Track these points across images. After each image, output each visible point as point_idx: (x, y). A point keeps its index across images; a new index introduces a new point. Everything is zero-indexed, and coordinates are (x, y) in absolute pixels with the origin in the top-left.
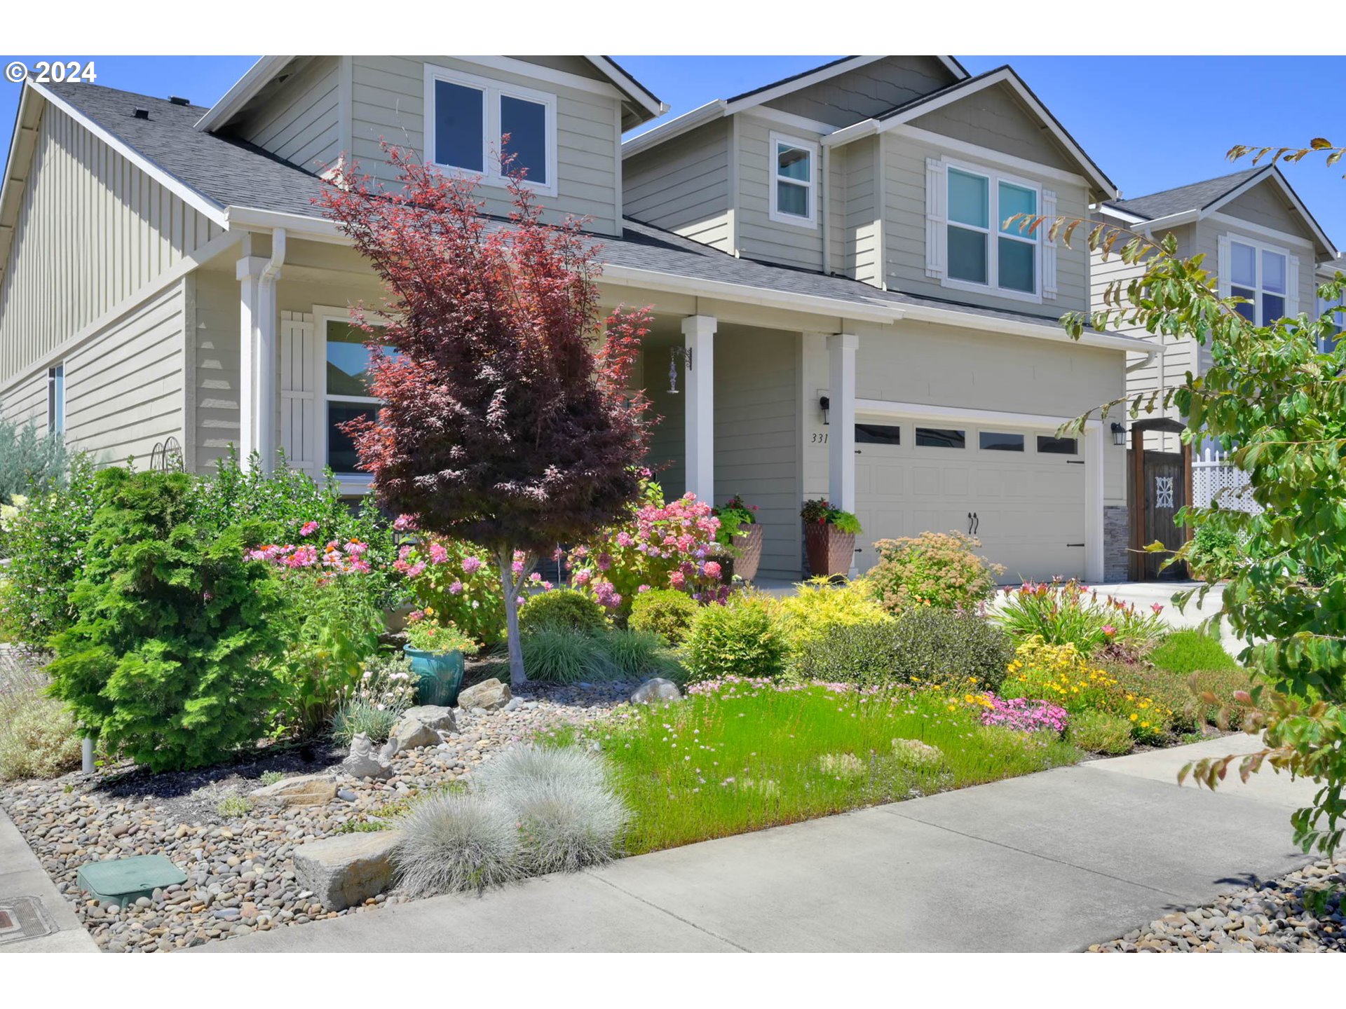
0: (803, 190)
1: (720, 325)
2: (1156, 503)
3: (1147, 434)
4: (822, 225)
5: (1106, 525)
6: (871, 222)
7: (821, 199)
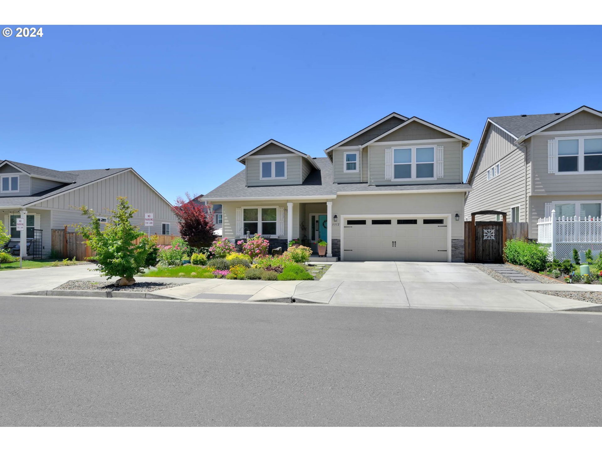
0: (354, 164)
3: (476, 216)
4: (360, 171)
5: (452, 245)
7: (360, 164)
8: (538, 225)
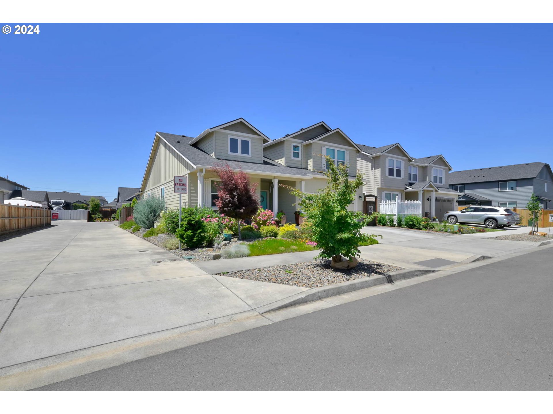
0: (298, 153)
1: (279, 180)
2: (369, 211)
3: (367, 198)
4: (302, 160)
6: (311, 159)
7: (302, 155)
8: (380, 204)
